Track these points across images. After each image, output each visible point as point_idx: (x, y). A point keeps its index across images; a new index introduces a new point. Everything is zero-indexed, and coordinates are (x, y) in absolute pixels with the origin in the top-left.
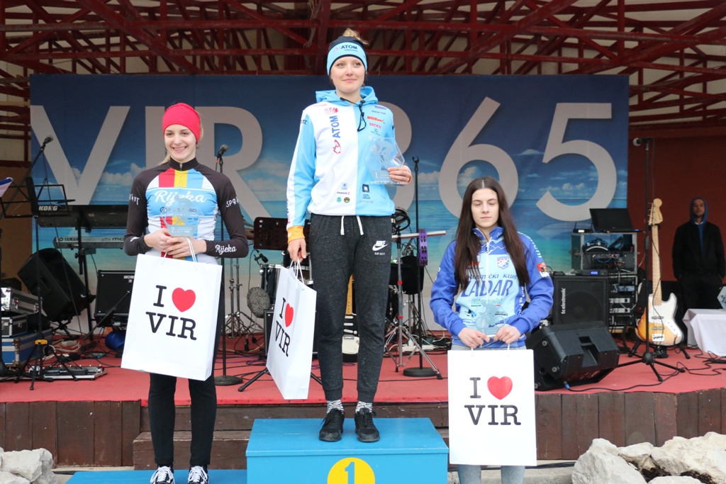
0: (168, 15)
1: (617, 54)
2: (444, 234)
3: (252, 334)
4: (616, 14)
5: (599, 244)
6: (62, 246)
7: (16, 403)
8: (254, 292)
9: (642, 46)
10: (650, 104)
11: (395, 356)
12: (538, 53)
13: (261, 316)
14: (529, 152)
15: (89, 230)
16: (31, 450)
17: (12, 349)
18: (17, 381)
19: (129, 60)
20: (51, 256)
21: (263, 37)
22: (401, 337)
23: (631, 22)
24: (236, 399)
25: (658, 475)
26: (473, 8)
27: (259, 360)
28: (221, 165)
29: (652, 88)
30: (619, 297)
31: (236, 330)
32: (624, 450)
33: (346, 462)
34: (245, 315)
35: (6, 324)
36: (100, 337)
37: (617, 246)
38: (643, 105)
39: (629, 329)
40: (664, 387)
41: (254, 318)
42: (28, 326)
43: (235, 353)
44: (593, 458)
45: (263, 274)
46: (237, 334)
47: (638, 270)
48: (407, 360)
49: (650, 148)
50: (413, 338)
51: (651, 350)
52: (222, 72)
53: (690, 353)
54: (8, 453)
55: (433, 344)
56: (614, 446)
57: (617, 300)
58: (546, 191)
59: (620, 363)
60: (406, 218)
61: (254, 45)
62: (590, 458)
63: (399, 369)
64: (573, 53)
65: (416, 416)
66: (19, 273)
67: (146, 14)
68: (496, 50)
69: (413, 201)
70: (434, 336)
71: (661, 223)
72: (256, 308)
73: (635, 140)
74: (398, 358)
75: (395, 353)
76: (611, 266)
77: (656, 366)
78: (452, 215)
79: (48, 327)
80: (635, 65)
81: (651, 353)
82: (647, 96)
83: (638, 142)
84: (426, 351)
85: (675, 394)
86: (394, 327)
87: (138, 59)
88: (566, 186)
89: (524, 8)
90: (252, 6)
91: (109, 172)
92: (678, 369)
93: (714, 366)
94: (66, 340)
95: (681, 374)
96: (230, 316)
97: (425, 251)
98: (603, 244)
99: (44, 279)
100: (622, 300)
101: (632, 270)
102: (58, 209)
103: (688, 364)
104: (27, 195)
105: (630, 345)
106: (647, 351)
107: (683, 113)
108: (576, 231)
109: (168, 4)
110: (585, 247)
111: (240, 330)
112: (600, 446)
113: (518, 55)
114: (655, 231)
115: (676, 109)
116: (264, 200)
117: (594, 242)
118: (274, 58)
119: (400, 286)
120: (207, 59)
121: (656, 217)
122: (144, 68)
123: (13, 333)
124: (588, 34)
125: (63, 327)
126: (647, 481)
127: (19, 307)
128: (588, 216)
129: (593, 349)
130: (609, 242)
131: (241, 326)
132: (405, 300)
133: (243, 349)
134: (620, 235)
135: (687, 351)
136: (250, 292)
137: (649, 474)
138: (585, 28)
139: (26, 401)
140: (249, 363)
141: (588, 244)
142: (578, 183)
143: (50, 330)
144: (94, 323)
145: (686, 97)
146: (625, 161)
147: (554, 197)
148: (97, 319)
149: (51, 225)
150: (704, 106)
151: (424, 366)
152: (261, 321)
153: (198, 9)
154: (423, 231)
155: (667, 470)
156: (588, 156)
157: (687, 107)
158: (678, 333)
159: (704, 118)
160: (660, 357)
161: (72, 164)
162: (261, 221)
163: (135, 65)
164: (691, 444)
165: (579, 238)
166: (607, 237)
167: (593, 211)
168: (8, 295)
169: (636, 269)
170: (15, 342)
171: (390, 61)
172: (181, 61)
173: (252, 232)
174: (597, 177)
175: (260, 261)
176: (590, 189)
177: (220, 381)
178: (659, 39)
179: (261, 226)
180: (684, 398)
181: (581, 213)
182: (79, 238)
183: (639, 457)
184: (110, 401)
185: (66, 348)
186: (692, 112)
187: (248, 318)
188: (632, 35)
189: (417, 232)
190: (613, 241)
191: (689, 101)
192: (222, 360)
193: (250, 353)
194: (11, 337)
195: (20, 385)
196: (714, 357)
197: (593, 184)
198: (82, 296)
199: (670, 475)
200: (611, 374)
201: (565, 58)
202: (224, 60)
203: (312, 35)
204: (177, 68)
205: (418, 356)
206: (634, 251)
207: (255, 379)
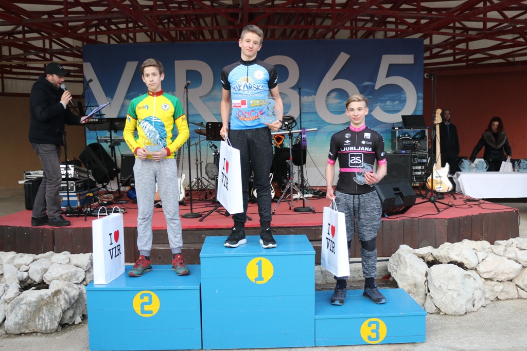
0: (159, 10)
1: (417, 27)
2: (316, 130)
3: (209, 189)
4: (416, 4)
5: (407, 135)
6: (102, 141)
7: (77, 228)
8: (209, 165)
9: (432, 20)
10: (436, 56)
11: (289, 201)
12: (372, 26)
13: (213, 179)
14: (367, 83)
15: (116, 132)
16: (85, 253)
17: (76, 199)
18: (78, 216)
19: (138, 34)
20: (96, 147)
21: (214, 19)
23: (425, 9)
24: (198, 225)
25: (435, 264)
27: (212, 204)
28: (187, 93)
29: (437, 46)
30: (418, 166)
31: (200, 187)
32: (417, 251)
33: (257, 260)
34: (205, 179)
35: (72, 185)
36: (124, 192)
37: (417, 137)
38: (432, 57)
39: (423, 184)
40: (440, 215)
41: (210, 180)
42: (84, 186)
43: (199, 200)
44: (400, 256)
45: (214, 156)
46: (201, 190)
47: (429, 150)
48: (296, 203)
49: (434, 79)
50: (300, 191)
51: (434, 194)
52: (191, 40)
53: (457, 197)
54: (73, 255)
55: (312, 194)
56: (412, 249)
57: (417, 168)
58: (376, 106)
59: (416, 202)
60: (294, 121)
61: (209, 25)
62: (398, 256)
63: (292, 208)
64: (393, 27)
65: (300, 234)
66: (80, 157)
67: (148, 9)
68: (348, 24)
70: (313, 189)
72: (210, 174)
73: (426, 75)
74: (291, 202)
75: (289, 199)
76: (413, 148)
77: (437, 203)
79: (96, 187)
80: (426, 32)
81: (434, 197)
82: (435, 51)
83: (427, 76)
84: (307, 198)
85: (446, 219)
87: (143, 33)
88: (388, 103)
90: (208, 3)
91: (128, 99)
92: (449, 205)
93: (469, 203)
94: (106, 194)
95: (451, 208)
96: (196, 180)
97: (305, 141)
98: (409, 136)
99: (93, 160)
100: (420, 168)
101: (425, 150)
102: (99, 120)
103: (455, 202)
104: (79, 112)
105: (423, 193)
106: (432, 195)
107: (455, 61)
108: (393, 128)
110: (399, 137)
111: (202, 187)
112: (404, 249)
113: (362, 28)
114: (438, 127)
115: (451, 59)
116: (214, 113)
117: (404, 134)
118: (221, 31)
119: (291, 161)
120: (181, 33)
121: (438, 120)
122: (148, 40)
123: (76, 190)
125: (104, 187)
126: (429, 267)
127: (79, 176)
128: (401, 120)
129: (401, 194)
130: (413, 135)
131: (203, 185)
132: (295, 169)
133: (204, 198)
134: (419, 130)
135: (455, 195)
136: (207, 166)
137: (430, 264)
139: (82, 227)
140: (207, 206)
141: (401, 136)
142: (395, 101)
143: (96, 188)
144: (120, 184)
145: (457, 51)
146: (422, 88)
147: (381, 109)
148: (122, 182)
149: (95, 130)
150: (467, 57)
151: (305, 206)
152: (213, 182)
153: (177, 5)
154: (304, 129)
155: (440, 261)
156: (400, 85)
157: (457, 57)
158: (450, 186)
159: (467, 63)
160: (440, 199)
161: (107, 95)
162: (210, 124)
163: (141, 38)
164: (454, 246)
165: (395, 132)
166: (411, 132)
167: (403, 117)
168: (72, 169)
169: (427, 150)
170: (77, 195)
171: (288, 32)
172: (168, 35)
173: (206, 131)
174: (406, 97)
175: (213, 148)
176: (402, 104)
177: (189, 216)
178: (440, 17)
179: (210, 127)
180: (451, 221)
181: (397, 118)
182: (111, 137)
183: (425, 254)
184: (128, 227)
185: (106, 198)
186: (460, 60)
187: (207, 180)
188: (425, 16)
189: (301, 129)
190: (415, 134)
191: (459, 54)
192: (190, 204)
193: (208, 200)
194: (75, 192)
195: (80, 218)
196: (469, 198)
197: (403, 101)
198: (114, 169)
199: (442, 263)
200: (411, 209)
201: (388, 29)
202: (193, 33)
203: (240, 17)
204: (166, 39)
205: (302, 201)
206: (426, 139)
207: (208, 215)
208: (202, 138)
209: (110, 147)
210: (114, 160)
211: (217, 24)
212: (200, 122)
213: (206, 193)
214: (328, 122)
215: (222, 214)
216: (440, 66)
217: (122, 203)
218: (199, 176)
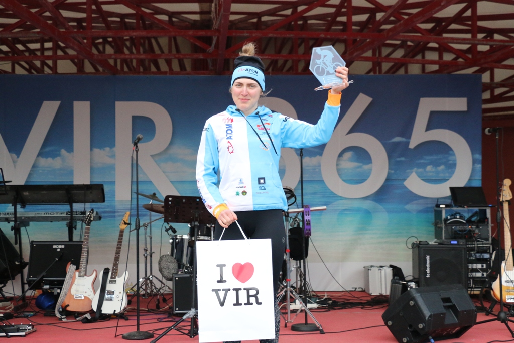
0: (93, 24)
1: (472, 57)
2: (325, 209)
3: (162, 294)
4: (470, 23)
5: (458, 217)
8: (164, 259)
9: (493, 49)
10: (501, 98)
11: (284, 314)
12: (404, 56)
13: (171, 279)
14: (397, 139)
15: (23, 206)
19: (59, 62)
22: (289, 297)
23: (482, 30)
26: (349, 19)
27: (168, 317)
28: (137, 152)
29: (502, 84)
30: (476, 263)
31: (148, 291)
34: (157, 278)
36: (31, 298)
37: (473, 219)
38: (494, 99)
39: (486, 291)
41: (164, 281)
43: (148, 311)
45: (172, 243)
46: (149, 295)
47: (492, 240)
48: (295, 317)
49: (500, 136)
50: (299, 298)
51: (505, 309)
52: (139, 73)
55: (317, 303)
58: (412, 172)
59: (478, 321)
60: (293, 195)
61: (166, 50)
63: (288, 325)
67: (75, 24)
68: (369, 54)
69: (299, 181)
70: (318, 296)
71: (511, 200)
72: (166, 272)
74: (286, 315)
75: (284, 311)
76: (469, 236)
77: (510, 324)
78: (332, 192)
80: (486, 66)
81: (505, 313)
82: (498, 91)
83: (489, 131)
84: (311, 309)
86: (283, 288)
87: (69, 62)
88: (429, 168)
89: (392, 18)
91: (42, 157)
96: (144, 279)
97: (309, 224)
98: (461, 217)
100: (479, 266)
101: (487, 239)
105: (487, 305)
106: (502, 311)
108: (438, 206)
109: (93, 15)
110: (446, 220)
111: (152, 291)
113: (387, 58)
114: (506, 206)
116: (173, 180)
117: (454, 216)
118: (182, 60)
119: (288, 253)
120: (125, 61)
121: (507, 195)
122: (73, 69)
124: (446, 41)
128: (448, 193)
129: (453, 308)
130: (467, 216)
131: (153, 287)
132: (292, 265)
133: (154, 308)
134: (476, 209)
136: (161, 258)
138: (445, 35)
140: (159, 320)
141: (449, 218)
142: (439, 165)
144: (26, 287)
146: (479, 146)
147: (419, 177)
148: (29, 283)
151: (308, 322)
153: (118, 19)
154: (307, 207)
156: (447, 142)
161: (10, 150)
162: (170, 199)
163: (65, 67)
165: (440, 212)
166: (465, 212)
167: (452, 189)
169: (490, 239)
171: (280, 63)
172: (105, 64)
173: (163, 207)
174: (455, 160)
175: (170, 232)
176: (450, 170)
177: (134, 336)
178: (507, 44)
179: (170, 203)
181: (442, 191)
182: (15, 213)
187: (159, 280)
188: (483, 41)
189: (302, 207)
190: (470, 215)
192: (136, 318)
193: (161, 312)
197: (452, 166)
198: (17, 263)
200: (470, 331)
201: (428, 60)
202: (141, 62)
203: (214, 42)
204: (101, 69)
205: (304, 314)
206: (488, 223)
207: (165, 334)
208: (154, 216)
209: (12, 228)
210: (18, 250)
211: (178, 51)
212: (152, 194)
213: (158, 300)
214: (340, 194)
215: (184, 334)
216: (506, 113)
217: (27, 317)
218: (148, 274)
